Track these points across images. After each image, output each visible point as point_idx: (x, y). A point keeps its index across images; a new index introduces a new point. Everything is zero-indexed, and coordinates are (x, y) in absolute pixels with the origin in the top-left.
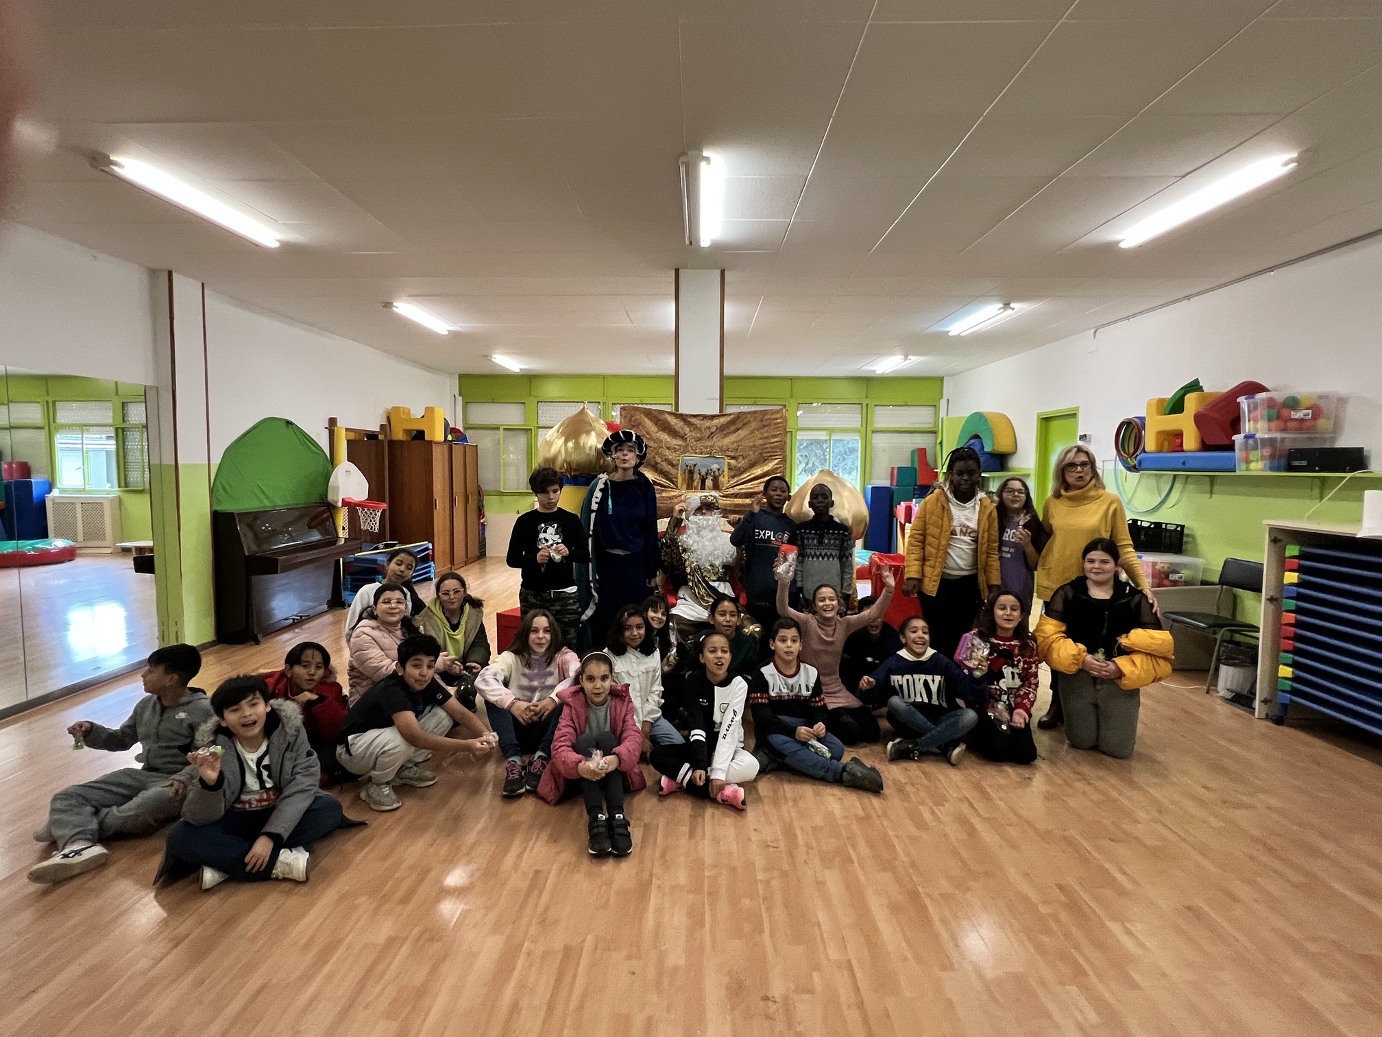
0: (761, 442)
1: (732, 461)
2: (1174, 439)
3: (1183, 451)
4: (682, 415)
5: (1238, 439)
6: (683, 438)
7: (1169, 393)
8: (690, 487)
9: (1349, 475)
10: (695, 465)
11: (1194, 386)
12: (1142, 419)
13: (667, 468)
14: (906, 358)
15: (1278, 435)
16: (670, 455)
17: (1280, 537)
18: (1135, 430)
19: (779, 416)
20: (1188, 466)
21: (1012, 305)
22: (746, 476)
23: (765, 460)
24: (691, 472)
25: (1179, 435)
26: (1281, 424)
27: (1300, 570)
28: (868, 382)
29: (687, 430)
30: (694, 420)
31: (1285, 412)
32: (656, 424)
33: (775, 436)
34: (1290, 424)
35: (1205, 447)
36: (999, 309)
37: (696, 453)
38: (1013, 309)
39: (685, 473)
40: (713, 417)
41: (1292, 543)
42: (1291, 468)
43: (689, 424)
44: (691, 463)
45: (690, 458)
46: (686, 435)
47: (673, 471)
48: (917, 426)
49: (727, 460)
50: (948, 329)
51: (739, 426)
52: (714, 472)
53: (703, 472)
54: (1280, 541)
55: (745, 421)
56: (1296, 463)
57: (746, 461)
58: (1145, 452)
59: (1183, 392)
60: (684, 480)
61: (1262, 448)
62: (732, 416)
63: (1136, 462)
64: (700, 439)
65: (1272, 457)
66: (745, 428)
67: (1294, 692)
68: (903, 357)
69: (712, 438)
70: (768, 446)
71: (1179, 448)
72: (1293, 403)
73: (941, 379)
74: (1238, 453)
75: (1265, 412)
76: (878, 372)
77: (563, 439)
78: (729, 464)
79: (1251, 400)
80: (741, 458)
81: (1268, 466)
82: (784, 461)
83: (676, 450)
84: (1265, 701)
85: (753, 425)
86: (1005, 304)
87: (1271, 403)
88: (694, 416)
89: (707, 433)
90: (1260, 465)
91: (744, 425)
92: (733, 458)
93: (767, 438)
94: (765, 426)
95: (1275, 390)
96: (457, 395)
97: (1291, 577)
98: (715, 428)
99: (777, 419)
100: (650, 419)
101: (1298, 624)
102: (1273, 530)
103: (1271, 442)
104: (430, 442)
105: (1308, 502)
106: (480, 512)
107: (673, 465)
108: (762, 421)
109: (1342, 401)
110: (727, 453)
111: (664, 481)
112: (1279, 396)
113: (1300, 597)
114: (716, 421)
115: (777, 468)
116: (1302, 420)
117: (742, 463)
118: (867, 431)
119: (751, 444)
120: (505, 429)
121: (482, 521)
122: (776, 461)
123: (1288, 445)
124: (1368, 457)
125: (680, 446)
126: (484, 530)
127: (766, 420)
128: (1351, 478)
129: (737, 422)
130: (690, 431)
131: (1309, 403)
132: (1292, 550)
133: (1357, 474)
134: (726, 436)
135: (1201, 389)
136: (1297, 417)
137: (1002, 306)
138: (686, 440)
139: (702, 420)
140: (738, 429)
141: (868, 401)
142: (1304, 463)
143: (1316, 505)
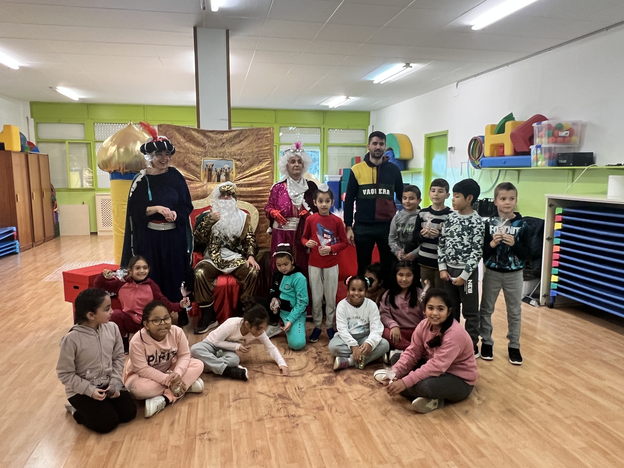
0: (257, 150)
1: (238, 163)
2: (499, 149)
3: (504, 156)
4: (202, 130)
5: (533, 148)
6: (203, 146)
7: (497, 121)
8: (209, 180)
9: (586, 168)
10: (213, 165)
11: (510, 117)
12: (483, 137)
13: (194, 167)
14: (348, 98)
15: (552, 146)
16: (196, 159)
17: (554, 203)
18: (479, 144)
19: (268, 132)
20: (506, 165)
21: (411, 65)
22: (247, 172)
23: (260, 162)
24: (210, 170)
25: (502, 146)
26: (555, 139)
27: (563, 221)
28: (325, 113)
29: (206, 141)
30: (211, 135)
31: (556, 132)
32: (184, 137)
33: (266, 146)
34: (559, 139)
35: (516, 153)
36: (404, 67)
37: (213, 157)
38: (411, 67)
39: (206, 170)
40: (223, 132)
41: (559, 207)
42: (559, 164)
43: (208, 137)
44: (210, 164)
45: (209, 161)
46: (205, 144)
47: (197, 169)
48: (354, 142)
49: (234, 162)
50: (373, 79)
51: (241, 138)
52: (226, 170)
53: (219, 170)
54: (553, 205)
55: (246, 135)
56: (561, 161)
57: (247, 162)
58: (484, 157)
59: (505, 120)
60: (205, 175)
61: (545, 153)
62: (237, 132)
63: (479, 163)
64: (215, 147)
65: (550, 158)
66: (246, 140)
67: (559, 289)
68: (345, 97)
69: (224, 146)
70: (262, 152)
71: (502, 154)
72: (560, 127)
73: (369, 113)
74: (533, 156)
75: (547, 132)
76: (330, 107)
77: (116, 146)
78: (236, 164)
79: (540, 125)
80: (244, 160)
81: (547, 164)
82: (272, 162)
83: (198, 155)
84: (544, 296)
85: (251, 139)
86: (407, 64)
87: (549, 127)
88: (211, 131)
89: (221, 143)
90: (544, 163)
91: (245, 138)
92: (239, 160)
93: (261, 147)
94: (259, 139)
95: (551, 119)
96: (29, 117)
97: (558, 226)
98: (225, 140)
99: (267, 134)
100: (180, 134)
101: (562, 252)
102: (550, 199)
103: (550, 149)
104: (9, 153)
105: (566, 184)
106: (53, 204)
107: (197, 166)
108: (257, 135)
109: (584, 126)
110: (235, 157)
111: (191, 177)
112: (554, 123)
113: (562, 237)
114: (226, 135)
115: (268, 167)
116: (564, 137)
117: (245, 164)
118: (324, 145)
119: (250, 151)
120: (69, 143)
121: (55, 210)
122: (267, 163)
123: (558, 151)
124: (595, 158)
125: (202, 152)
126: (57, 216)
127: (260, 134)
128: (587, 170)
129: (240, 136)
130: (209, 142)
131: (568, 128)
132: (559, 210)
133: (590, 167)
134: (233, 145)
135: (513, 119)
136: (562, 135)
137: (405, 65)
138: (205, 148)
139: (217, 134)
140: (241, 141)
141: (325, 126)
142: (565, 161)
143: (570, 185)
